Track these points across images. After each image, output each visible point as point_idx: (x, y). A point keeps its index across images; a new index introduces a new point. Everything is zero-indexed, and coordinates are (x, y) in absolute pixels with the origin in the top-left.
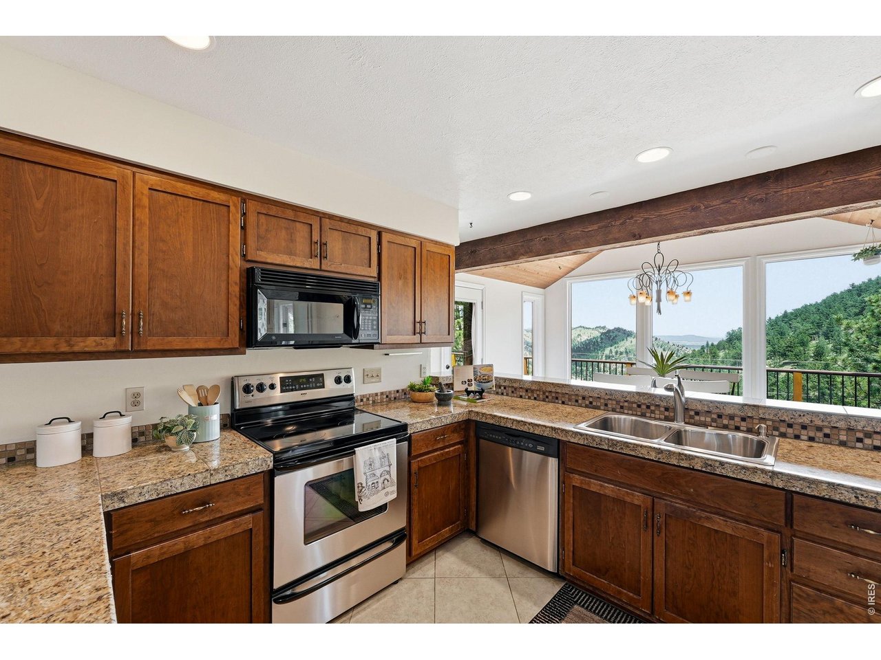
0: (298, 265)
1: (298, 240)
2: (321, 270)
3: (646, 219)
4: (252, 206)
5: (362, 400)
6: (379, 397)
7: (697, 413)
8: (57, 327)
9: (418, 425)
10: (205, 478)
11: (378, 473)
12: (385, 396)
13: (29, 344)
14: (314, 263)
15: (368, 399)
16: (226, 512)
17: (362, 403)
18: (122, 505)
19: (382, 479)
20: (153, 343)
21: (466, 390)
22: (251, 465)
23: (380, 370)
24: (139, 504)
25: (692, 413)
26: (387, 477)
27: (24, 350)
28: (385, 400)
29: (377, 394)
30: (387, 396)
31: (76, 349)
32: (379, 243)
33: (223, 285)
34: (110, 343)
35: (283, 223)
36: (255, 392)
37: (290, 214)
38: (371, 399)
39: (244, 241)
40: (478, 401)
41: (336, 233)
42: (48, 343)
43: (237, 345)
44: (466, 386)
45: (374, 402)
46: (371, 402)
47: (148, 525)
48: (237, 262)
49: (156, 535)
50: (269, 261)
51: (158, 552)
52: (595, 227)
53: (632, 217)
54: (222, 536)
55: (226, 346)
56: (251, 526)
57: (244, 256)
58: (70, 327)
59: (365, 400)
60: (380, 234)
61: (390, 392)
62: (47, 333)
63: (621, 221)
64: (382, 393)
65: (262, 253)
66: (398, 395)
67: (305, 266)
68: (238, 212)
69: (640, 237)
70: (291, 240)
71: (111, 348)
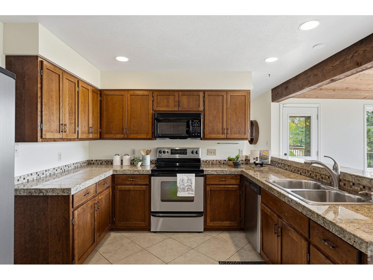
0: (170, 110)
1: (170, 101)
2: (179, 111)
3: (365, 51)
4: (155, 93)
5: (206, 162)
6: (215, 162)
7: (354, 184)
8: (113, 132)
9: (209, 171)
10: (133, 172)
11: (186, 185)
12: (218, 162)
13: (109, 136)
14: (176, 109)
15: (209, 162)
16: (139, 183)
17: (206, 163)
18: (116, 174)
19: (187, 187)
20: (131, 136)
21: (255, 162)
22: (145, 172)
23: (215, 150)
24: (119, 174)
25: (351, 184)
26: (190, 187)
27: (108, 137)
28: (218, 163)
29: (214, 160)
30: (219, 162)
31: (116, 137)
32: (204, 97)
33: (148, 119)
34: (122, 136)
35: (165, 97)
36: (162, 153)
37: (167, 93)
38: (211, 162)
39: (153, 105)
40: (255, 168)
41: (185, 96)
42: (112, 136)
43: (151, 137)
44: (255, 161)
45: (212, 164)
46: (211, 163)
47: (121, 180)
48: (151, 111)
49: (123, 183)
50: (160, 110)
51: (123, 188)
52: (338, 62)
53: (357, 51)
54: (137, 189)
55: (148, 137)
56: (145, 189)
57: (153, 110)
58: (115, 132)
59: (208, 162)
60: (204, 93)
61: (221, 160)
62: (112, 133)
63: (351, 55)
64: (216, 160)
65: (159, 108)
66: (225, 162)
67: (173, 110)
68: (151, 97)
69: (361, 64)
70: (168, 102)
71: (122, 137)
